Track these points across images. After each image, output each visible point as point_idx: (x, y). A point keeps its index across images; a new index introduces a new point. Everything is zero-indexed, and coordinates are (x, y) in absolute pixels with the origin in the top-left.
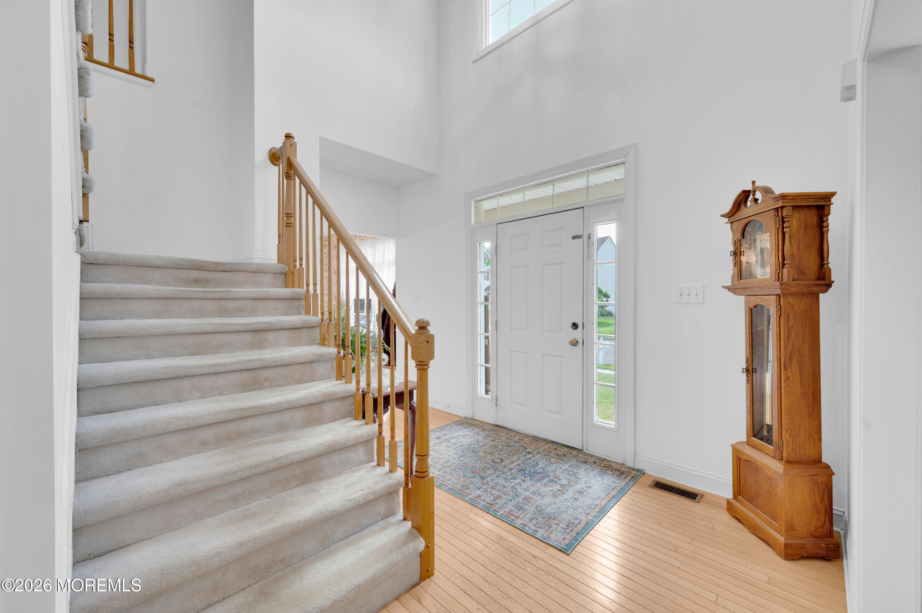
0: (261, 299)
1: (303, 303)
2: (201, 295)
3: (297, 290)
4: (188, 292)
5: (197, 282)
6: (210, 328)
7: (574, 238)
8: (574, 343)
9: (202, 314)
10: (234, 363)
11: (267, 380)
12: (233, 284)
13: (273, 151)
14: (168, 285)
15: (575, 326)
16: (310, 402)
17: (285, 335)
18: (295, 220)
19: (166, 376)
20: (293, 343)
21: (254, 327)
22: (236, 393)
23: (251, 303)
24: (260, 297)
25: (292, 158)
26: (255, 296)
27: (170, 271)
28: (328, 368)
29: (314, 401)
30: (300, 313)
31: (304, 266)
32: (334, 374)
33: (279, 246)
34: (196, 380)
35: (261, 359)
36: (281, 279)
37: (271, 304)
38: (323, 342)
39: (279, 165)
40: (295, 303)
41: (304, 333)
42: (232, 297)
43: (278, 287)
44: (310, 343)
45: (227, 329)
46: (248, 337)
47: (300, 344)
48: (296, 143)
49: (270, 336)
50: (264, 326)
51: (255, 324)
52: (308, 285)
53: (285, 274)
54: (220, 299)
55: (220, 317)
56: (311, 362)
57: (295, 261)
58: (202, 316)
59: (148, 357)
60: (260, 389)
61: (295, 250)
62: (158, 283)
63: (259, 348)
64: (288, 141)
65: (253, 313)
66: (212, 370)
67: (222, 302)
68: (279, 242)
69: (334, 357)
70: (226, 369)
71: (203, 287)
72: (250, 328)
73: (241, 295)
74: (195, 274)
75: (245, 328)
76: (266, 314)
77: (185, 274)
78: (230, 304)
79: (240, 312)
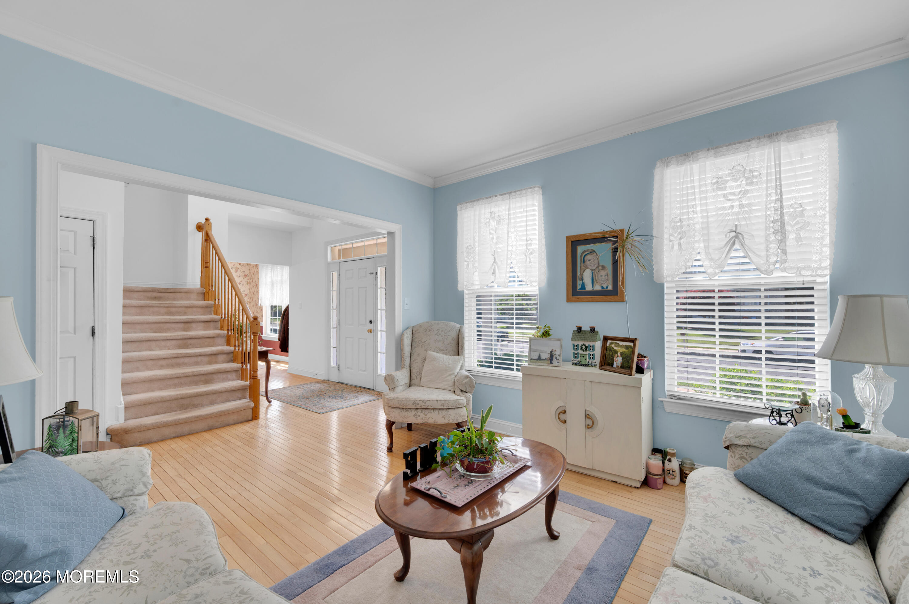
0: (189, 307)
1: (213, 309)
2: (159, 305)
3: (210, 302)
4: (152, 303)
5: (155, 298)
6: (163, 321)
7: (370, 273)
8: (370, 331)
9: (159, 314)
10: (175, 336)
11: (191, 344)
12: (174, 299)
13: (199, 224)
14: (141, 300)
15: (371, 322)
16: (210, 353)
17: (202, 324)
18: (210, 264)
19: (145, 340)
20: (206, 329)
21: (185, 321)
22: (176, 349)
23: (184, 309)
24: (189, 306)
25: (208, 231)
26: (186, 305)
27: (142, 293)
28: (223, 340)
29: (213, 353)
30: (211, 314)
31: (214, 289)
32: (226, 344)
33: (201, 277)
34: (158, 342)
35: (188, 335)
36: (201, 297)
37: (195, 309)
38: (222, 328)
39: (202, 232)
40: (208, 309)
41: (212, 324)
42: (174, 306)
43: (200, 301)
44: (216, 329)
45: (171, 321)
46: (182, 325)
47: (210, 330)
48: (211, 223)
49: (194, 325)
50: (190, 320)
51: (186, 319)
52: (215, 300)
53: (204, 293)
54: (168, 307)
55: (167, 316)
56: (214, 337)
57: (209, 286)
58: (159, 315)
59: (135, 332)
60: (187, 348)
61: (209, 281)
62: (136, 299)
63: (187, 331)
64: (207, 222)
65: (185, 314)
66: (165, 338)
67: (169, 309)
68: (202, 275)
69: (226, 335)
70: (171, 338)
71: (159, 301)
72: (183, 321)
73: (179, 305)
74: (155, 294)
75: (180, 321)
76: (192, 314)
77: (149, 294)
78: (173, 310)
79: (179, 313)
